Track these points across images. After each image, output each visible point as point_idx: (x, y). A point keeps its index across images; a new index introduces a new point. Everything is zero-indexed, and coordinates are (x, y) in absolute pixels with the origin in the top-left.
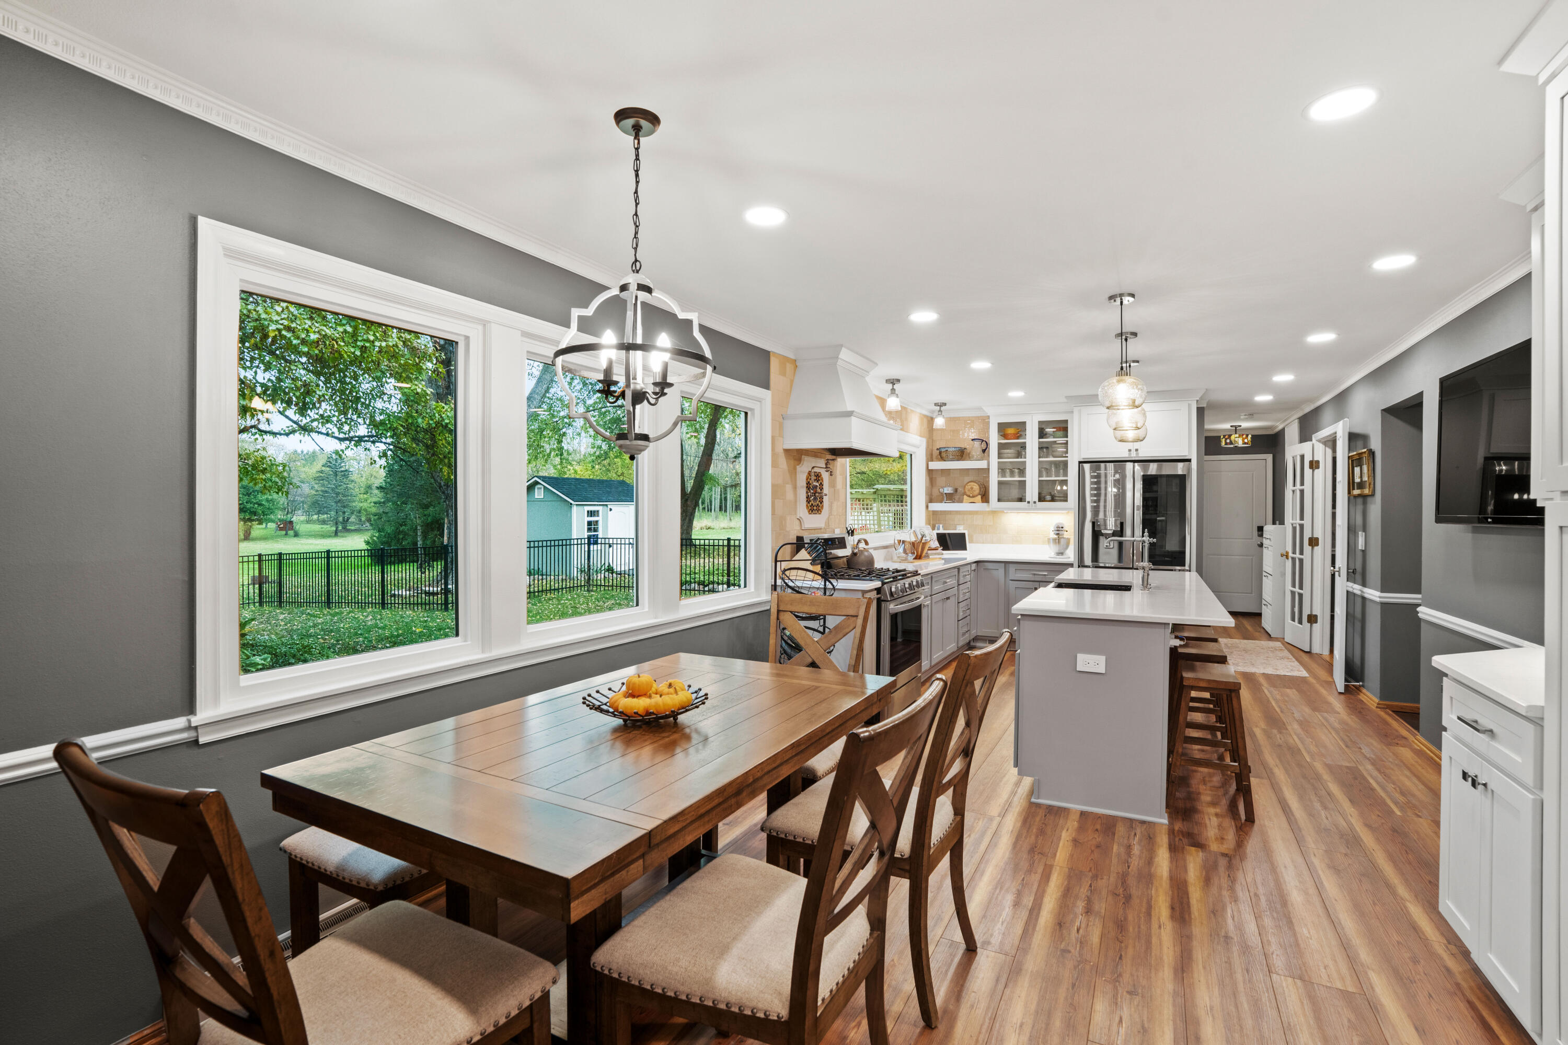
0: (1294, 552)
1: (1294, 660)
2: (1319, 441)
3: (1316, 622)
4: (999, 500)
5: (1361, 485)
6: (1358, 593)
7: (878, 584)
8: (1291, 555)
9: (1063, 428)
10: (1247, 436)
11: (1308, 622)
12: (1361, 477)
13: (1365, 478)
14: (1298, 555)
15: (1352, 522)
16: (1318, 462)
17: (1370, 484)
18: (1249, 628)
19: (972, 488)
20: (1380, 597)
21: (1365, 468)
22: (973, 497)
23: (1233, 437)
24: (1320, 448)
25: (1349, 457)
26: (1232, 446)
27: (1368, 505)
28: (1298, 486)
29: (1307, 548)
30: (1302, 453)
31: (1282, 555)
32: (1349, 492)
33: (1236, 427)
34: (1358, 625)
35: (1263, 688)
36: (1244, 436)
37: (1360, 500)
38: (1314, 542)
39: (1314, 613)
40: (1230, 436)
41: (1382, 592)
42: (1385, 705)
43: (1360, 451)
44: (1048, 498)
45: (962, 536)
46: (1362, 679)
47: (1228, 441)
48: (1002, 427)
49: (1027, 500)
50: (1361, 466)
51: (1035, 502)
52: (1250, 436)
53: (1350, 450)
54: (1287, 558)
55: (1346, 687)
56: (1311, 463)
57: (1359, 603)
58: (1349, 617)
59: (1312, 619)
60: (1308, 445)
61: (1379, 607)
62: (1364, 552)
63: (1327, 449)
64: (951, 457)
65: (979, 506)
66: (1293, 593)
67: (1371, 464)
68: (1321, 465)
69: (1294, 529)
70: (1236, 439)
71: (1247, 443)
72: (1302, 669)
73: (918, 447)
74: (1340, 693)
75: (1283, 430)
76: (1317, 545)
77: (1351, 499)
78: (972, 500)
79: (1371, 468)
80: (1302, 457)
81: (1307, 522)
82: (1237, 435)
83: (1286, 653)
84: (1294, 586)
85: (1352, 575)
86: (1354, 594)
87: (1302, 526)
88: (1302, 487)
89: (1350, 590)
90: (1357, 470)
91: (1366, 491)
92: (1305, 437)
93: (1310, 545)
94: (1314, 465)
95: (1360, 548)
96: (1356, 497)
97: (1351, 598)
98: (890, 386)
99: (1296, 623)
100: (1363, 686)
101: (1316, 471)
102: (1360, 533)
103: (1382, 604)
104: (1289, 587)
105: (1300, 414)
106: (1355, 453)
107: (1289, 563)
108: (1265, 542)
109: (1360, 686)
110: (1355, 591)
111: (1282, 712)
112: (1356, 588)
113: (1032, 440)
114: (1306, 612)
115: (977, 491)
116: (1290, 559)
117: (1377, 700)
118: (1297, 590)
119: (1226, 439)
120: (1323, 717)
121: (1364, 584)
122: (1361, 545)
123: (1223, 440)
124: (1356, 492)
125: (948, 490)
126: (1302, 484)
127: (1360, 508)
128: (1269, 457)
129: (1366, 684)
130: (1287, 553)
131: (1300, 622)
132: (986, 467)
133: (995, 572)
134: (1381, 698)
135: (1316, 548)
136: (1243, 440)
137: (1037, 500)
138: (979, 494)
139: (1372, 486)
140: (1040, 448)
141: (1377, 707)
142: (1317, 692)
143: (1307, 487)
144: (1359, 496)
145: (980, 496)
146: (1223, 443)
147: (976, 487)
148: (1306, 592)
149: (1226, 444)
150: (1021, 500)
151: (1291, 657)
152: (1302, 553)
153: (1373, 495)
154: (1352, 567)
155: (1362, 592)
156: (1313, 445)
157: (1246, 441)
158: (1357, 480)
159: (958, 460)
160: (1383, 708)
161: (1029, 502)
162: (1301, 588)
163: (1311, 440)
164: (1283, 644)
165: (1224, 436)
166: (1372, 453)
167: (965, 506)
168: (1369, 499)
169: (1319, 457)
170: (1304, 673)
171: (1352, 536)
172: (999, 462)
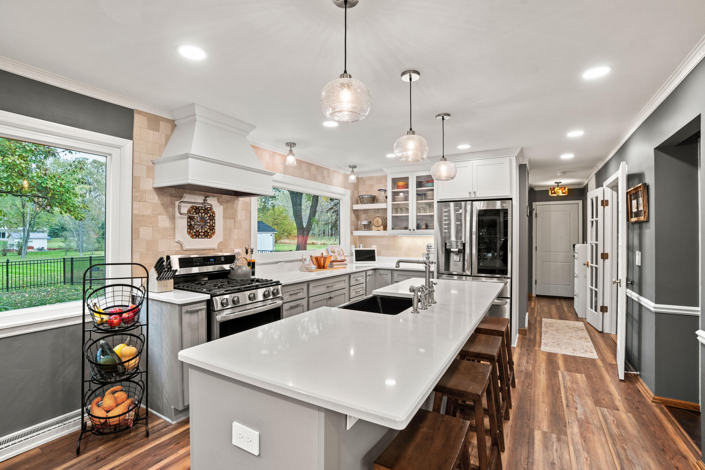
0: (592, 263)
1: (590, 339)
2: (608, 186)
3: (607, 311)
4: (393, 229)
5: (638, 214)
6: (636, 299)
7: (208, 297)
8: (590, 264)
9: (430, 180)
10: (565, 188)
11: (601, 311)
12: (637, 208)
13: (641, 208)
14: (594, 265)
15: (631, 243)
16: (607, 201)
17: (645, 212)
18: (566, 309)
19: (377, 221)
20: (654, 308)
21: (641, 200)
22: (378, 227)
23: (556, 189)
24: (608, 191)
25: (627, 193)
26: (555, 195)
27: (644, 230)
28: (595, 218)
29: (600, 260)
30: (596, 196)
31: (584, 265)
32: (628, 220)
33: (558, 183)
34: (636, 325)
35: (559, 372)
36: (563, 189)
37: (637, 226)
38: (605, 256)
39: (605, 305)
40: (554, 189)
41: (656, 303)
42: (659, 400)
43: (637, 186)
44: (424, 227)
45: (372, 252)
46: (640, 371)
47: (553, 192)
48: (395, 181)
49: (409, 228)
50: (637, 198)
51: (414, 230)
52: (566, 189)
53: (628, 187)
54: (588, 266)
55: (626, 375)
56: (602, 202)
57: (636, 308)
58: (628, 315)
59: (604, 309)
60: (600, 189)
61: (654, 316)
62: (640, 267)
63: (613, 191)
64: (365, 201)
65: (382, 233)
66: (591, 290)
67: (646, 196)
68: (610, 203)
69: (592, 247)
70: (558, 191)
71: (564, 193)
72: (594, 350)
73: (344, 195)
74: (621, 380)
75: (587, 184)
76: (607, 258)
77: (630, 225)
78: (378, 228)
79: (645, 199)
80: (597, 198)
81: (600, 243)
82: (558, 188)
83: (585, 334)
84: (592, 285)
85: (630, 284)
86: (633, 300)
87: (597, 245)
88: (597, 219)
89: (629, 295)
90: (634, 202)
91: (642, 218)
92: (599, 184)
93: (602, 258)
94: (605, 203)
95: (637, 264)
96: (634, 223)
97: (630, 302)
98: (289, 148)
99: (593, 310)
100: (640, 375)
101: (606, 207)
102: (637, 252)
103: (657, 314)
104: (589, 286)
105: (596, 171)
106: (632, 189)
107: (589, 269)
108: (576, 255)
109: (637, 375)
110: (633, 298)
111: (567, 406)
112: (634, 296)
113: (412, 189)
114: (600, 304)
115: (381, 223)
116: (590, 267)
117: (653, 395)
118: (594, 288)
119: (552, 191)
120: (602, 413)
121: (640, 293)
122: (638, 262)
123: (550, 191)
124: (634, 219)
125: (365, 222)
126: (597, 217)
127: (637, 232)
128: (580, 202)
129: (642, 374)
130: (588, 263)
131: (596, 310)
132: (385, 207)
133: (385, 276)
134: (656, 393)
135: (606, 260)
136: (562, 191)
137: (415, 228)
138: (382, 225)
139: (647, 214)
140: (418, 194)
141: (652, 402)
142: (602, 378)
143: (600, 219)
144: (636, 222)
145: (382, 226)
146: (550, 193)
147: (380, 221)
148: (600, 290)
149: (552, 193)
150: (406, 228)
151: (588, 337)
152: (597, 264)
153: (648, 221)
154: (630, 277)
155: (639, 299)
156: (604, 190)
157: (564, 191)
158: (634, 210)
159: (371, 203)
160: (658, 403)
161: (410, 230)
162: (596, 287)
163: (602, 186)
164: (585, 324)
165: (551, 189)
166: (646, 187)
167: (372, 233)
168: (644, 225)
169: (608, 197)
170: (594, 355)
171: (631, 254)
172: (392, 204)
